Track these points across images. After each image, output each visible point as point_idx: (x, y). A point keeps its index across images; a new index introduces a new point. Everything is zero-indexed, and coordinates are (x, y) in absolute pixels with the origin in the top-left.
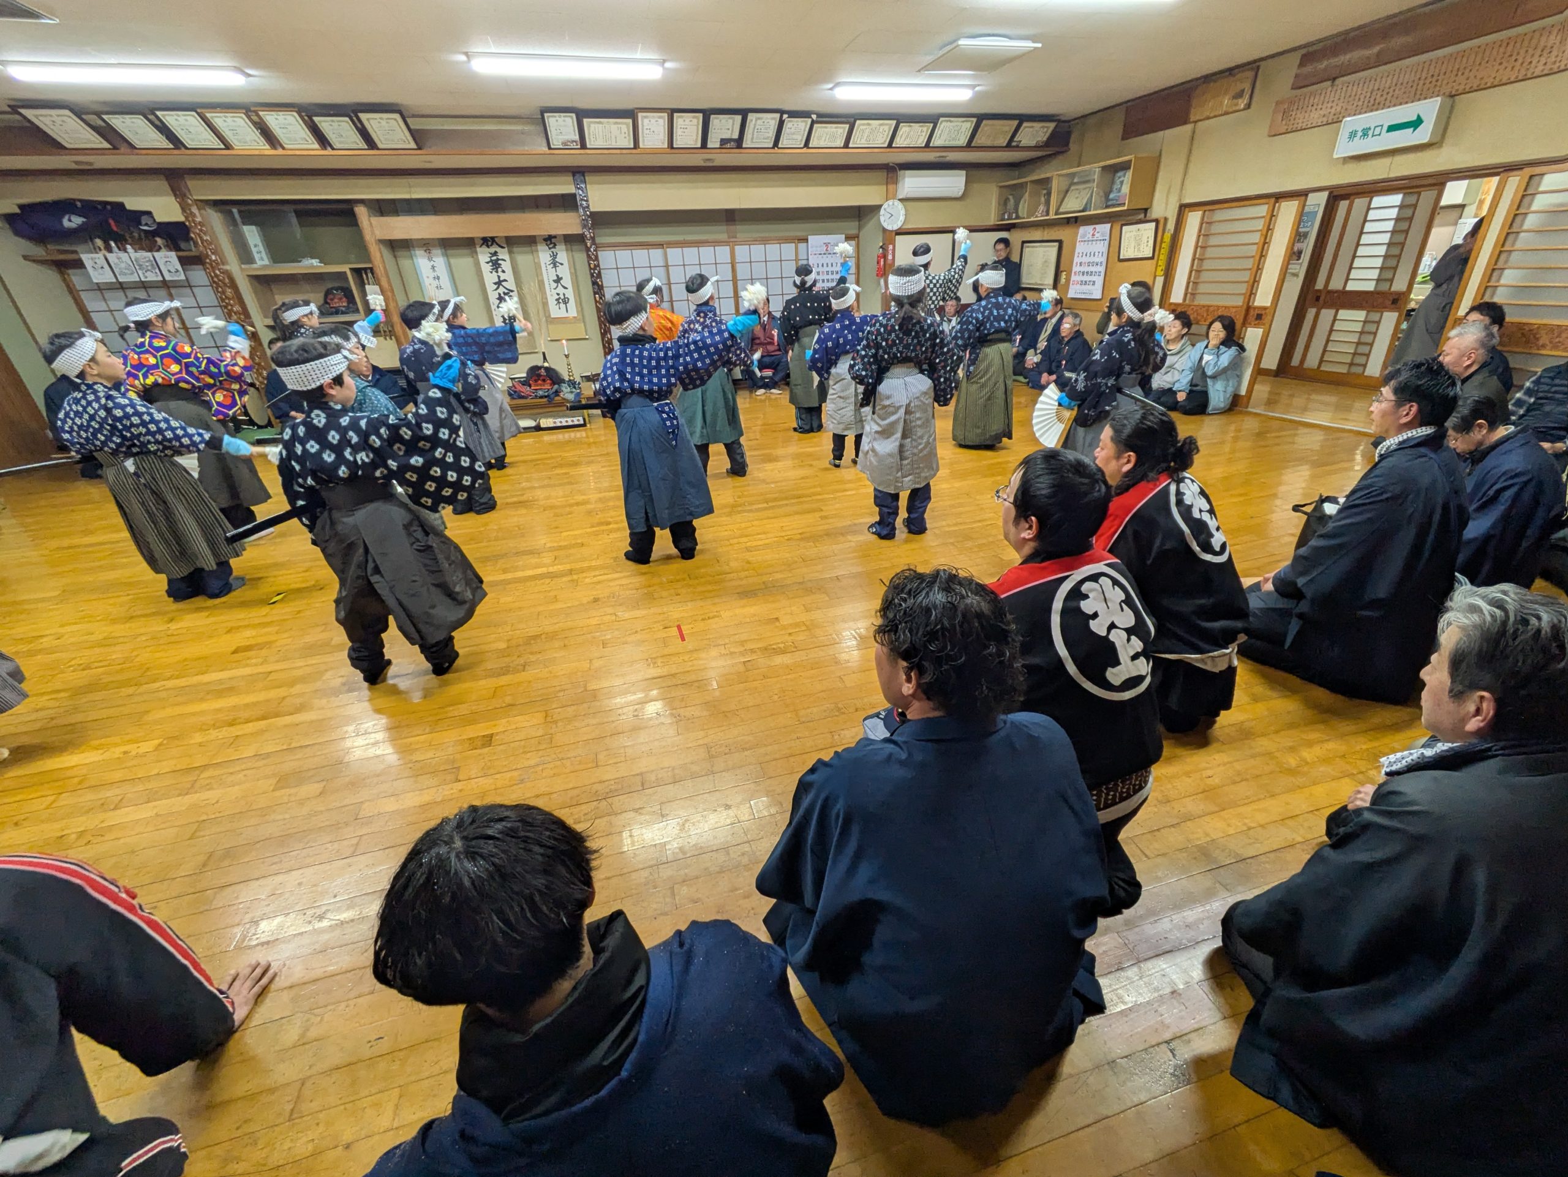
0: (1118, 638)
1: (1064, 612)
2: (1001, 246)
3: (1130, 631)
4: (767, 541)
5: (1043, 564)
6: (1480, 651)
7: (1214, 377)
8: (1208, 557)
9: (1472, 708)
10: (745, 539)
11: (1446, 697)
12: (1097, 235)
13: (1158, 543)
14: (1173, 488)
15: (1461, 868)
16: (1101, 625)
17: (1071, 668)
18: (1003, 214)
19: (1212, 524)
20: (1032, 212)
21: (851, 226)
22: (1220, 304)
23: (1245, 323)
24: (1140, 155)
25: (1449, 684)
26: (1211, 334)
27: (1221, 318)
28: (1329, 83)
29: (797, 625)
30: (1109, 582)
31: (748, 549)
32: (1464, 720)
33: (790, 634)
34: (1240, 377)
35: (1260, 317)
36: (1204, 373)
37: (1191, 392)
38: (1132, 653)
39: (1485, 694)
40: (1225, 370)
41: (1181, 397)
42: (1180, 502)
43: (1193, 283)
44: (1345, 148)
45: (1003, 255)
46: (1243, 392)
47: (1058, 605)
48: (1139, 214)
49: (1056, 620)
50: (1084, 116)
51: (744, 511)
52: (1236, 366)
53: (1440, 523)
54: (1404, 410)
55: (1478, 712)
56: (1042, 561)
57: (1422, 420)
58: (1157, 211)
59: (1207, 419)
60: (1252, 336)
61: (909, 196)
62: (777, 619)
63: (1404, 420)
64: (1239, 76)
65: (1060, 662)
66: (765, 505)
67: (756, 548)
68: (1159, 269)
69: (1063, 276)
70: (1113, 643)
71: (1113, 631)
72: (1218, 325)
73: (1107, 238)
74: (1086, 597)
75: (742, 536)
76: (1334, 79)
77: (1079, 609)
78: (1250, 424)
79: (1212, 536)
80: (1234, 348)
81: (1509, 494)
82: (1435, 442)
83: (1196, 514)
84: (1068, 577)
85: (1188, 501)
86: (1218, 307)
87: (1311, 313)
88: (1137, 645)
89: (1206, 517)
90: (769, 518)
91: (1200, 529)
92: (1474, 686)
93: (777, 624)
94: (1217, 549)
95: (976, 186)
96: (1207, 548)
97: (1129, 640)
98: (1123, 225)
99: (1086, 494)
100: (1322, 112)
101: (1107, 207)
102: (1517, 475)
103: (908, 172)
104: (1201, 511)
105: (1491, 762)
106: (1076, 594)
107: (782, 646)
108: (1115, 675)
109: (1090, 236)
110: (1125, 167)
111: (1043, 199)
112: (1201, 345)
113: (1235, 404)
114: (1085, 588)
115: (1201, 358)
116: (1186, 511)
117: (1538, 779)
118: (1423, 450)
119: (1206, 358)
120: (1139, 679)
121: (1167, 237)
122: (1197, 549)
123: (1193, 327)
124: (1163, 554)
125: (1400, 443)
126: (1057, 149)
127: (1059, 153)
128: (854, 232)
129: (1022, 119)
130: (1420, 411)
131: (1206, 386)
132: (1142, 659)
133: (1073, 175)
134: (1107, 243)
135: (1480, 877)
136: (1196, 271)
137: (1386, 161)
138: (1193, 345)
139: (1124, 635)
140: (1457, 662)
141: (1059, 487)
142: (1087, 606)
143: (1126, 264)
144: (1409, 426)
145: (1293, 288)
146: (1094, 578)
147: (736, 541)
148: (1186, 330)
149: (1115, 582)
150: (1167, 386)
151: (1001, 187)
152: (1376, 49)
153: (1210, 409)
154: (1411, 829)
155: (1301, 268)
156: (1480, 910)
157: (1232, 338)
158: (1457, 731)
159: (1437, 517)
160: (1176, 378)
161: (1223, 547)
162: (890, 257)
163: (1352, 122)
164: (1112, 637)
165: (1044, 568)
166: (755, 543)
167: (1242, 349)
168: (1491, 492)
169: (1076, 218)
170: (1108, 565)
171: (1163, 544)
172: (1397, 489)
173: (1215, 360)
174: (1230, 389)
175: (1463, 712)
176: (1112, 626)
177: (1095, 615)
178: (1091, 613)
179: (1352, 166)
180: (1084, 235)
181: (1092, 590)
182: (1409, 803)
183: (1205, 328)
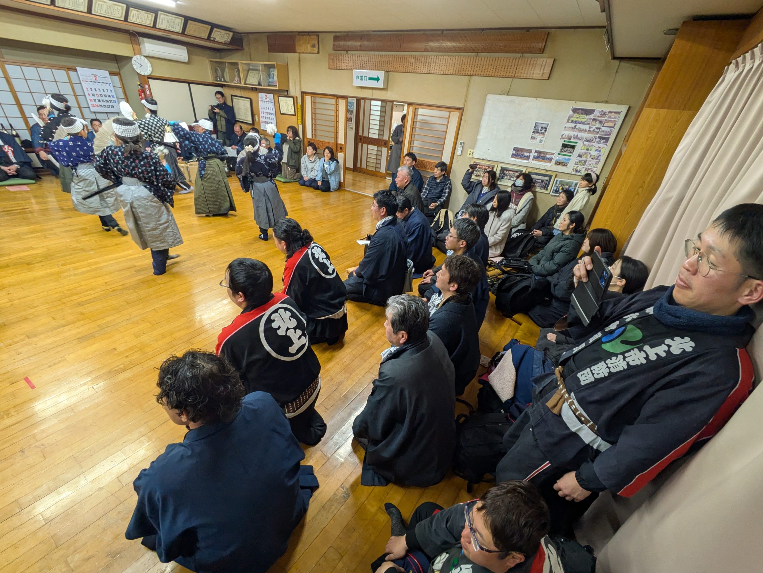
0: (291, 333)
1: (265, 331)
2: (219, 96)
3: (295, 329)
4: (96, 295)
5: (252, 312)
6: (399, 320)
7: (330, 174)
8: (328, 277)
9: (401, 336)
10: (75, 297)
11: (392, 334)
12: (268, 99)
13: (308, 275)
14: (310, 252)
15: (402, 392)
16: (282, 331)
17: (274, 354)
18: (216, 77)
19: (327, 263)
20: (232, 80)
21: (114, 67)
22: (327, 141)
23: (337, 151)
24: (279, 63)
25: (392, 329)
26: (325, 155)
27: (328, 148)
28: (345, 52)
29: (131, 349)
30: (283, 310)
31: (80, 304)
32: (399, 340)
33: (127, 357)
34: (339, 174)
35: (342, 148)
36: (326, 172)
37: (323, 181)
38: (298, 337)
39: (403, 332)
40: (334, 171)
41: (319, 183)
42: (313, 258)
43: (314, 130)
44: (357, 83)
45: (222, 101)
46: (342, 181)
47: (262, 328)
48: (284, 93)
49: (262, 335)
50: (248, 33)
51: (71, 276)
52: (337, 169)
53: (398, 249)
54: (382, 210)
55: (403, 337)
56: (251, 310)
57: (388, 214)
58: (292, 92)
59: (331, 193)
60: (340, 156)
61: (150, 55)
62: (115, 349)
63: (382, 214)
64: (312, 37)
65: (268, 354)
66: (89, 268)
67: (87, 302)
68: (299, 121)
69: (256, 117)
70: (289, 336)
71: (288, 331)
72: (327, 151)
73: (273, 101)
74: (274, 321)
75: (72, 295)
76: (347, 51)
77: (272, 327)
78: (348, 196)
79: (328, 268)
80: (335, 162)
81: (418, 230)
82: (393, 222)
83: (321, 261)
84: (264, 315)
85: (316, 256)
86: (326, 142)
87: (360, 145)
88: (299, 332)
89: (325, 261)
90: (93, 278)
91: (324, 267)
92: (400, 330)
93: (116, 352)
94: (331, 272)
95: (195, 58)
96: (327, 273)
97: (295, 332)
98: (278, 96)
99: (260, 278)
100: (346, 64)
101: (269, 86)
102: (419, 224)
103: (145, 40)
104: (323, 259)
105: (408, 351)
106: (269, 321)
107: (122, 366)
108: (292, 349)
109: (265, 99)
110: (273, 67)
111: (236, 74)
112: (322, 159)
113: (341, 186)
114: (272, 318)
115: (324, 166)
116: (317, 261)
117: (419, 354)
118: (390, 226)
119: (326, 166)
120: (304, 346)
121: (299, 106)
122: (323, 275)
123: (318, 150)
124: (311, 280)
125: (383, 224)
126: (237, 48)
127: (238, 49)
128: (116, 70)
129: (213, 26)
130: (387, 210)
131: (328, 178)
132: (303, 337)
133: (249, 65)
134: (273, 103)
135: (406, 393)
136: (314, 125)
137: (370, 91)
138: (320, 159)
139: (293, 331)
140: (393, 323)
141: (249, 277)
142: (274, 325)
143: (284, 116)
144: (384, 216)
145: (352, 134)
146: (276, 311)
147: (67, 299)
148: (315, 152)
149: (286, 309)
150: (314, 178)
151: (211, 61)
152: (359, 44)
153: (331, 189)
154: (387, 385)
155: (353, 125)
156: (408, 405)
157: (333, 158)
158: (398, 344)
159: (397, 247)
160: (316, 174)
161: (334, 270)
162: (148, 93)
163: (357, 72)
164: (288, 334)
165: (252, 314)
166: (84, 299)
167: (338, 162)
168: (412, 231)
169: (256, 88)
170: (281, 303)
171: (310, 276)
172: (382, 241)
173: (330, 167)
174: (337, 180)
175: (398, 338)
176: (288, 329)
177: (279, 328)
178: (277, 327)
179: (360, 90)
180: (262, 98)
181: (276, 317)
182: (386, 376)
183: (322, 151)
